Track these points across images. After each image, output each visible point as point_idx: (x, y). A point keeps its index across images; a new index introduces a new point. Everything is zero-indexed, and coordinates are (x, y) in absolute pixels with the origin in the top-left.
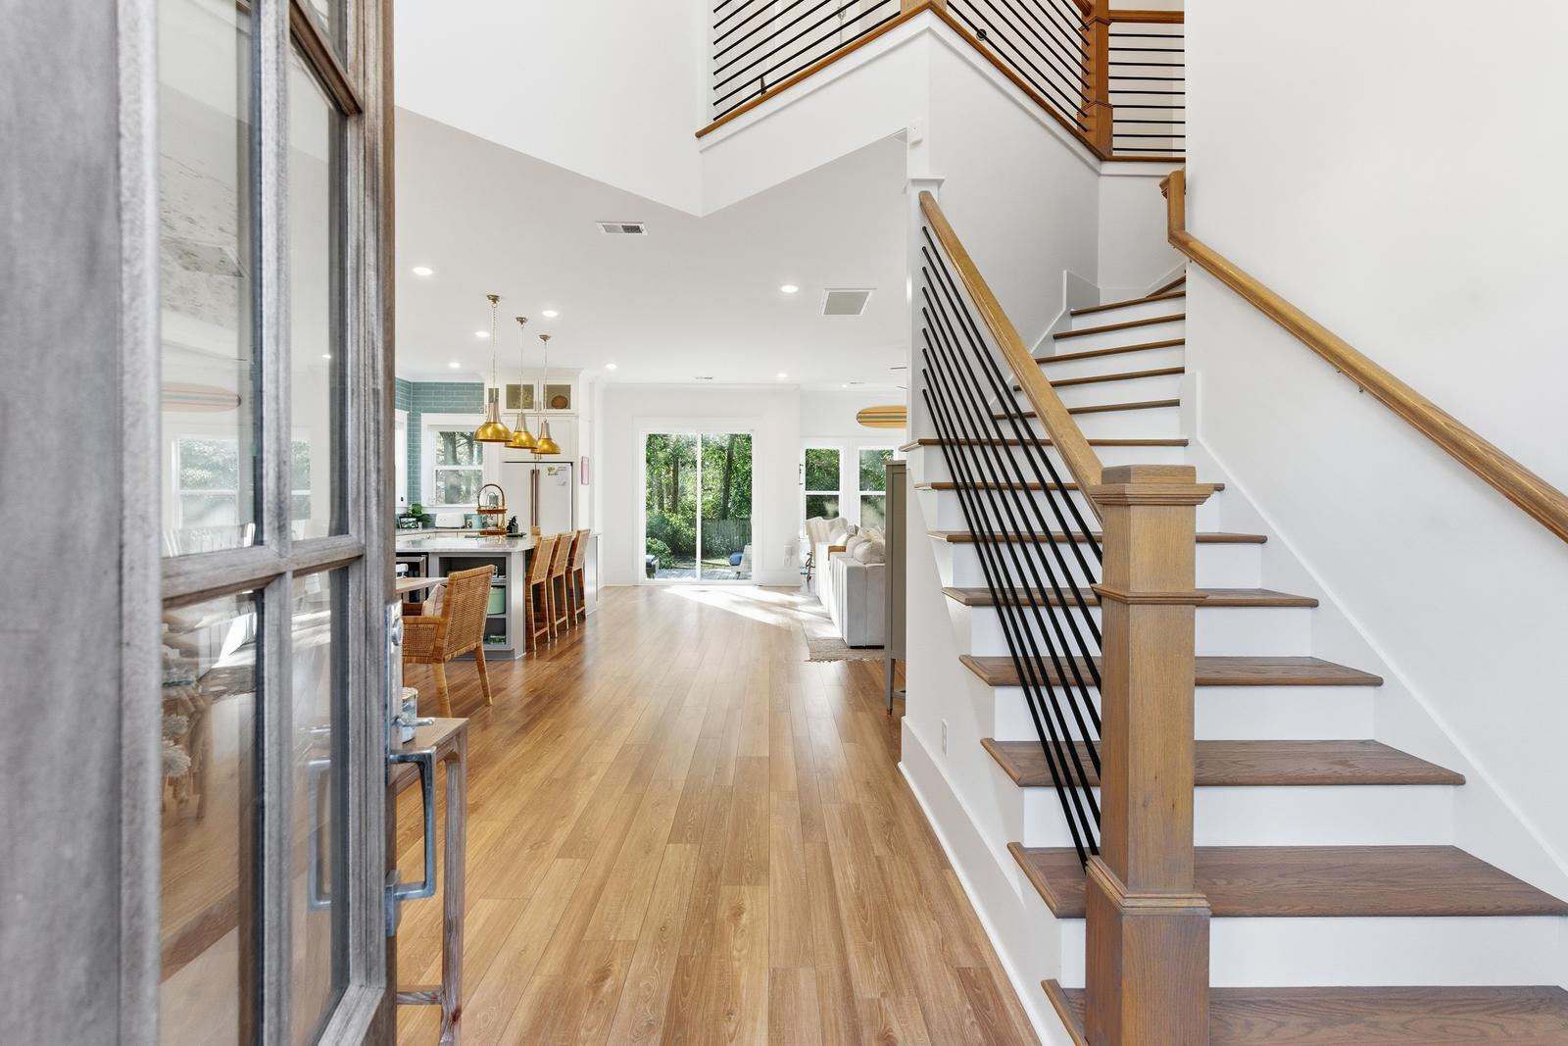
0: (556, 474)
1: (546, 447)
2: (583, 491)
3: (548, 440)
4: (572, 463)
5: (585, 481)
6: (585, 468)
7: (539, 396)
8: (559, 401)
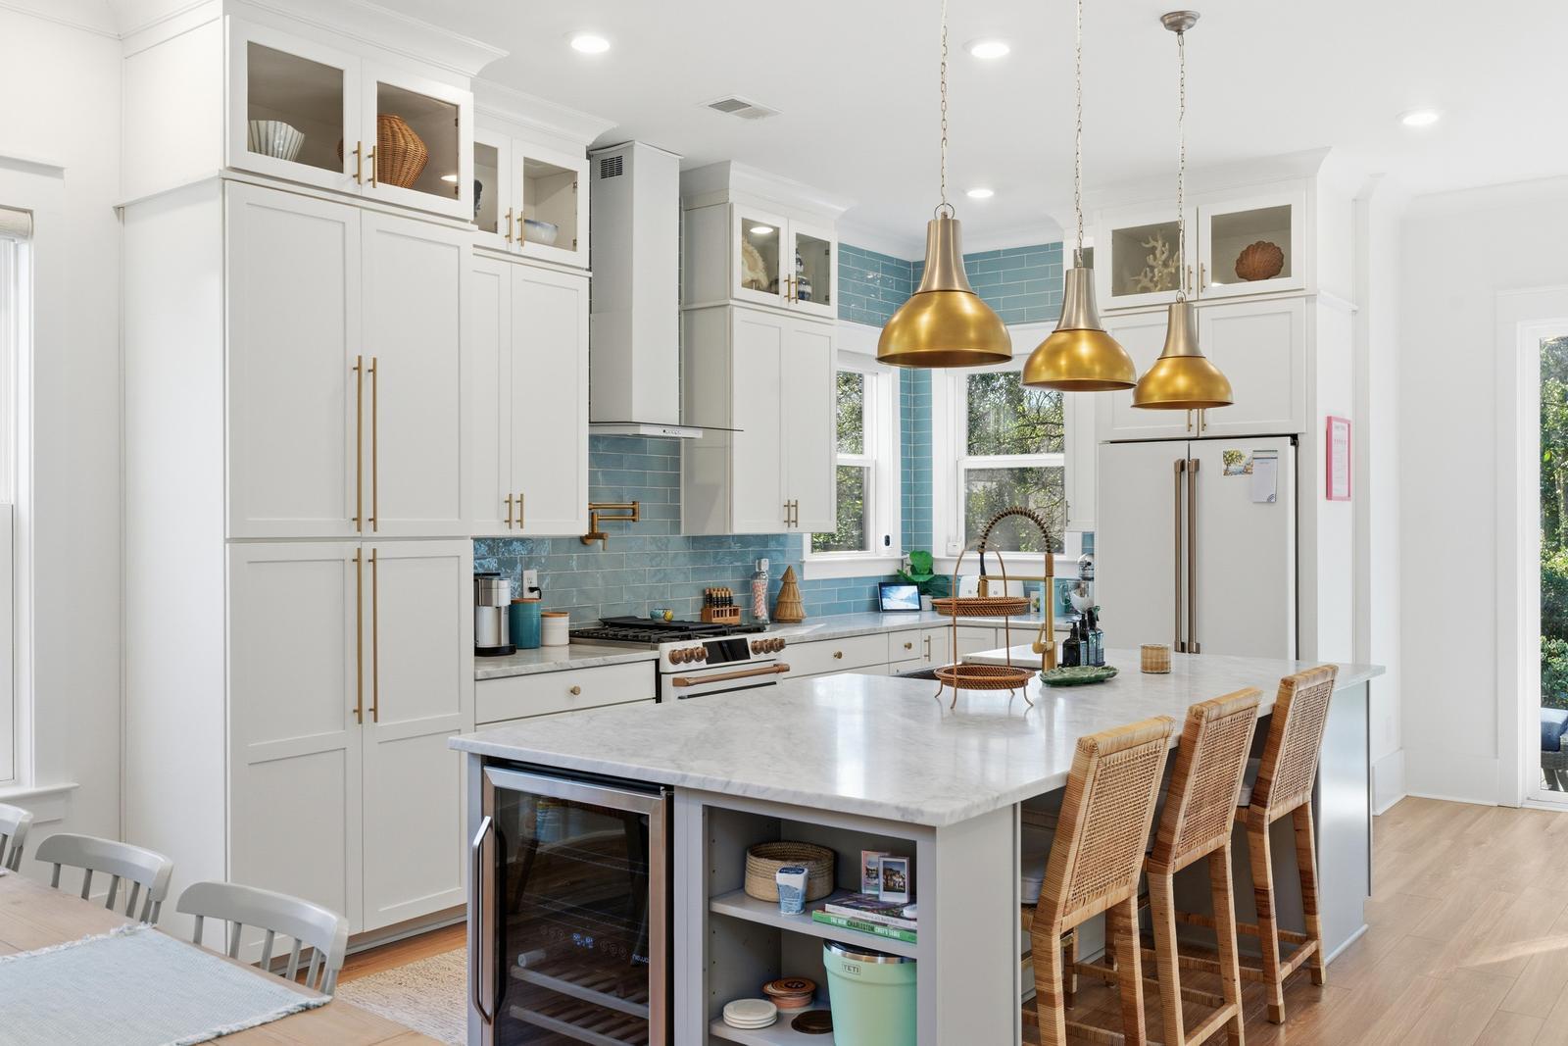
0: (1246, 471)
1: (1182, 382)
2: (1330, 521)
3: (1192, 360)
4: (1294, 438)
5: (1339, 488)
6: (1338, 450)
7: (1197, 250)
8: (1258, 260)
